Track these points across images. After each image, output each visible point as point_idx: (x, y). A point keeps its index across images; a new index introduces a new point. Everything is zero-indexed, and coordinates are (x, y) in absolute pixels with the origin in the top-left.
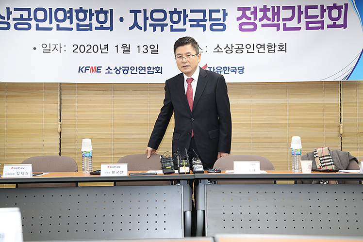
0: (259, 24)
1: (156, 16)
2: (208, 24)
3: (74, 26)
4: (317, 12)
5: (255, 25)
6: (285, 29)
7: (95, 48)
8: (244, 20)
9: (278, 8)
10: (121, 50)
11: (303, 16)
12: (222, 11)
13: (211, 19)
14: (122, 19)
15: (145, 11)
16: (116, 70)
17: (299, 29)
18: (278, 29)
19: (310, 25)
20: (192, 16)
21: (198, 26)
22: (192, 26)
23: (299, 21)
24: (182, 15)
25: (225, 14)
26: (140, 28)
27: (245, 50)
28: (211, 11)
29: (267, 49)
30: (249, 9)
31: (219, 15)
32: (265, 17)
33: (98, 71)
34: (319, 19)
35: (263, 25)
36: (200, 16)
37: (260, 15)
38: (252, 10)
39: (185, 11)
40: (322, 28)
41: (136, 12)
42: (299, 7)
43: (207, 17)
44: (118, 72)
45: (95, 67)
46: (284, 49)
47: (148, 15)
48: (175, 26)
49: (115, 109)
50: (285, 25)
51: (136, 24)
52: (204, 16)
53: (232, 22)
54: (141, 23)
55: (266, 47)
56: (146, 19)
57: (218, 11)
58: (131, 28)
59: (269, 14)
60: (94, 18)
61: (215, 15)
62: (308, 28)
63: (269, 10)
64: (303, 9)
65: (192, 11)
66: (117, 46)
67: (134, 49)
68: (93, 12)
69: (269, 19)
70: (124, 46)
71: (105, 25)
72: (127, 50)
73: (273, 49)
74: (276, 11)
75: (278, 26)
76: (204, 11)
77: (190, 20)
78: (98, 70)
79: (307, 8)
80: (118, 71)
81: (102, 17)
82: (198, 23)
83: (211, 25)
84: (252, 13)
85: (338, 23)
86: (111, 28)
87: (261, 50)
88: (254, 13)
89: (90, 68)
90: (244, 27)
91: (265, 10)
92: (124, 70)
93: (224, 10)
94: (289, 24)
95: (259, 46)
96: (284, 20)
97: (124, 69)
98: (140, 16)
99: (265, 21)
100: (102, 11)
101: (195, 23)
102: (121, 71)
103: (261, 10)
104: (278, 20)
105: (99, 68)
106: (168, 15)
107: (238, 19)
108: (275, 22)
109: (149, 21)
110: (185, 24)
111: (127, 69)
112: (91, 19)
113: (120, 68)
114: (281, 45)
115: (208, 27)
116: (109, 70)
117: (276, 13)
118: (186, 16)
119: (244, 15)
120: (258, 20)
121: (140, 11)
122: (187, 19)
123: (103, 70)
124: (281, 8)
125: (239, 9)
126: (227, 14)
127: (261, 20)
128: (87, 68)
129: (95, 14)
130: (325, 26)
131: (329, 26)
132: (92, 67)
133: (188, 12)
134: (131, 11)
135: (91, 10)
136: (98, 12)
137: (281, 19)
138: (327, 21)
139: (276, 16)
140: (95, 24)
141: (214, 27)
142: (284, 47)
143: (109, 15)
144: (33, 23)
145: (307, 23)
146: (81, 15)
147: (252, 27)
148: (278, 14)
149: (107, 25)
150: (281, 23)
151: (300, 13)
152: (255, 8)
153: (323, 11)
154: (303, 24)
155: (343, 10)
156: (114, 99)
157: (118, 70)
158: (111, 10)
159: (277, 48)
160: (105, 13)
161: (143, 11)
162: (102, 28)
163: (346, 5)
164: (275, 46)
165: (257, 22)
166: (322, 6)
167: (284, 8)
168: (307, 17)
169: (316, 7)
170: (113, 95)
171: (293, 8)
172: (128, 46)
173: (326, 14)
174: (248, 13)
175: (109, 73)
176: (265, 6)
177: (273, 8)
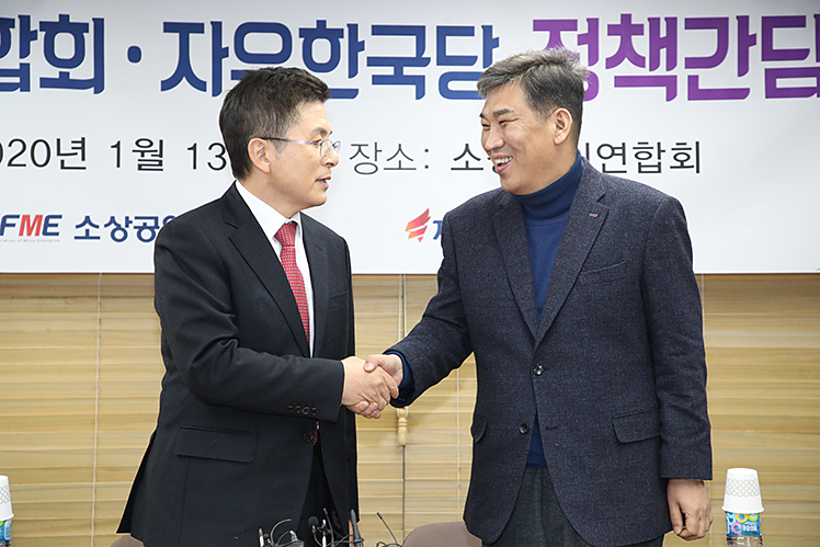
0: (606, 76)
1: (254, 44)
2: (433, 73)
4: (804, 38)
5: (593, 80)
6: (696, 93)
7: (41, 150)
9: (672, 22)
10: (130, 158)
11: (755, 52)
12: (479, 32)
13: (443, 59)
14: (134, 54)
15: (217, 27)
16: (113, 226)
17: (742, 94)
18: (671, 95)
19: (781, 83)
20: (377, 46)
21: (400, 79)
22: (377, 80)
23: (743, 68)
24: (344, 43)
25: (490, 43)
26: (201, 86)
28: (443, 32)
29: (632, 163)
30: (571, 25)
32: (626, 52)
33: (50, 230)
34: (810, 62)
35: (621, 82)
36: (405, 47)
37: (609, 45)
38: (583, 28)
39: (353, 28)
41: (184, 30)
42: (743, 22)
43: (431, 51)
44: (119, 235)
45: (38, 218)
46: (692, 161)
47: (228, 41)
49: (105, 362)
50: (693, 80)
51: (184, 71)
52: (421, 46)
54: (202, 66)
55: (630, 153)
56: (219, 53)
57: (469, 31)
58: (167, 85)
59: (641, 44)
60: (37, 46)
61: (455, 46)
62: (772, 92)
63: (639, 30)
64: (755, 28)
65: (378, 30)
66: (118, 146)
67: (175, 157)
68: (34, 26)
69: (639, 61)
70: (142, 146)
71: (75, 74)
72: (151, 157)
73: (654, 161)
74: (663, 34)
75: (670, 84)
76: (418, 32)
77: (372, 62)
78: (46, 225)
79: (770, 23)
80: (118, 229)
81: (64, 45)
82: (398, 71)
83: (444, 80)
84: (582, 40)
86: (97, 84)
87: (614, 163)
88: (590, 39)
89: (18, 222)
91: (626, 28)
92: (140, 229)
93: (487, 30)
94: (709, 79)
95: (606, 152)
96: (692, 63)
97: (140, 223)
98: (201, 46)
99: (627, 68)
100: (64, 24)
101: (389, 71)
102: (132, 232)
103: (612, 30)
104: (671, 64)
105: (51, 221)
106: (298, 43)
108: (661, 71)
109: (232, 63)
110: (353, 72)
111: (151, 223)
112: (25, 52)
113: (128, 222)
114: (681, 148)
115: (432, 85)
116: (87, 226)
117: (665, 40)
118: (356, 46)
120: (602, 61)
121: (199, 28)
122: (362, 57)
123: (67, 228)
124: (681, 24)
125: (539, 25)
126: (496, 43)
127: (612, 62)
128: (9, 221)
129: (41, 35)
132: (26, 218)
133: (364, 34)
134: (169, 27)
135: (25, 20)
136: (51, 29)
137: (681, 62)
139: (663, 52)
140: (40, 68)
141: (453, 86)
142: (692, 153)
143: (89, 38)
145: (771, 76)
148: (671, 42)
149: (85, 71)
150: (682, 73)
151: (746, 41)
152: (593, 23)
154: (755, 79)
156: (104, 327)
157: (119, 227)
158: (99, 23)
159: (668, 160)
160: (78, 30)
161: (208, 29)
162: (64, 82)
164: (660, 151)
165: (599, 69)
167: (692, 24)
168: (769, 54)
169: (799, 22)
170: (98, 315)
171: (720, 24)
172: (156, 146)
174: (569, 40)
175: (87, 236)
176: (626, 18)
177: (654, 22)
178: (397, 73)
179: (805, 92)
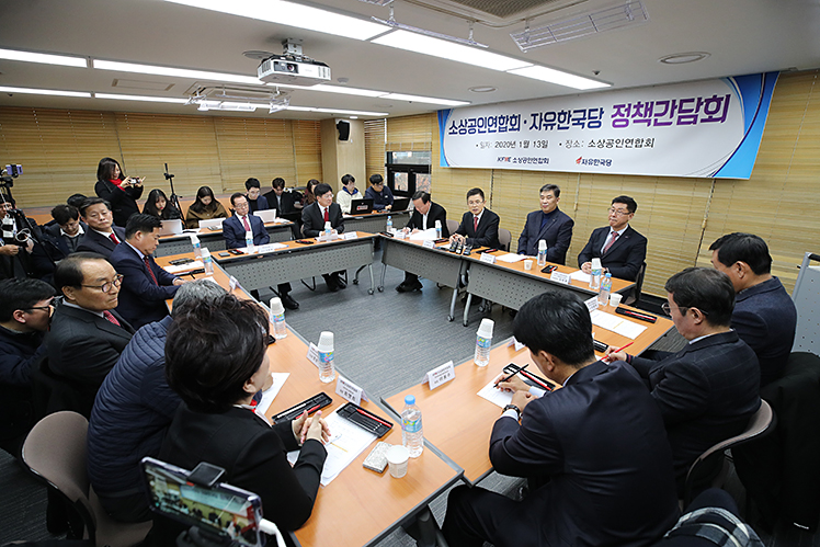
0: (631, 120)
1: (548, 117)
2: (587, 122)
3: (497, 129)
4: (693, 105)
5: (627, 121)
6: (656, 124)
8: (618, 117)
9: (652, 103)
10: (523, 145)
11: (676, 110)
12: (600, 110)
13: (589, 118)
14: (525, 122)
15: (541, 114)
16: (519, 160)
17: (670, 123)
18: (649, 125)
19: (682, 120)
20: (574, 116)
21: (579, 124)
22: (574, 124)
23: (672, 116)
24: (567, 115)
25: (602, 112)
26: (537, 128)
27: (614, 145)
28: (590, 111)
29: (634, 144)
30: (624, 106)
31: (597, 114)
32: (638, 113)
34: (693, 113)
35: (636, 121)
36: (581, 115)
37: (633, 111)
38: (627, 107)
39: (570, 111)
40: (695, 122)
41: (535, 115)
42: (674, 101)
43: (587, 116)
44: (520, 162)
46: (651, 144)
47: (543, 117)
48: (561, 125)
50: (656, 120)
51: (534, 125)
52: (584, 115)
53: (607, 120)
54: (537, 124)
55: (634, 142)
56: (541, 120)
57: (597, 110)
58: (530, 129)
59: (642, 111)
60: (509, 122)
61: (593, 114)
62: (679, 123)
63: (643, 106)
64: (677, 103)
65: (575, 111)
66: (521, 143)
67: (531, 144)
68: (509, 118)
69: (641, 115)
70: (525, 142)
72: (527, 144)
73: (640, 144)
74: (649, 107)
75: (649, 122)
76: (584, 111)
77: (573, 120)
78: (509, 159)
79: (682, 102)
81: (514, 121)
83: (589, 123)
84: (626, 110)
85: (714, 116)
86: (518, 129)
87: (629, 145)
88: (628, 110)
89: (504, 159)
90: (617, 123)
91: (639, 106)
92: (524, 161)
93: (602, 109)
94: (660, 120)
95: (628, 141)
96: (656, 115)
97: (524, 159)
98: (538, 118)
99: (637, 118)
100: (514, 116)
101: (576, 122)
102: (522, 162)
103: (635, 107)
104: (650, 116)
106: (557, 116)
107: (613, 116)
108: (647, 118)
109: (544, 122)
110: (568, 123)
111: (526, 159)
112: (507, 123)
113: (522, 159)
114: (648, 140)
115: (586, 125)
116: (515, 160)
117: (649, 109)
118: (570, 116)
119: (619, 112)
120: (631, 116)
121: (538, 114)
122: (571, 119)
123: (512, 160)
124: (655, 104)
125: (615, 107)
127: (633, 116)
130: (699, 120)
131: (702, 121)
132: (506, 158)
133: (572, 113)
134: (532, 115)
135: (507, 117)
136: (512, 118)
137: (653, 115)
138: (702, 115)
139: (648, 112)
140: (510, 127)
141: (591, 125)
142: (652, 142)
143: (518, 119)
144: (477, 128)
145: (680, 117)
146: (502, 121)
147: (624, 123)
148: (651, 109)
149: (516, 127)
150: (653, 118)
151: (674, 107)
152: (630, 105)
153: (700, 104)
154: (674, 119)
155: (723, 103)
158: (520, 115)
159: (644, 143)
160: (516, 117)
162: (512, 129)
163: (728, 97)
164: (643, 141)
165: (630, 118)
166: (700, 99)
167: (658, 103)
168: (680, 111)
169: (692, 100)
171: (667, 103)
172: (528, 142)
173: (702, 108)
174: (622, 110)
175: (515, 162)
176: (639, 103)
177: (647, 104)
178: (578, 122)
179: (689, 123)
